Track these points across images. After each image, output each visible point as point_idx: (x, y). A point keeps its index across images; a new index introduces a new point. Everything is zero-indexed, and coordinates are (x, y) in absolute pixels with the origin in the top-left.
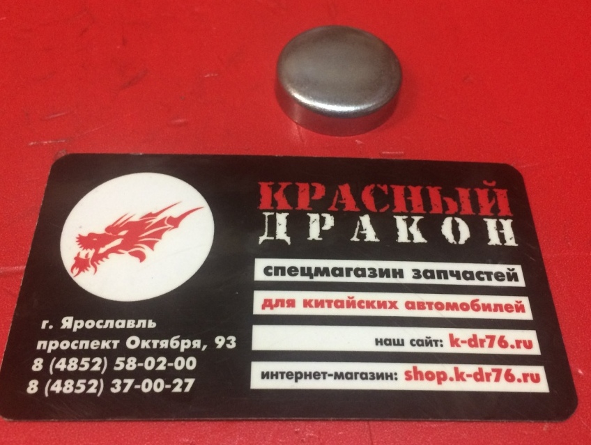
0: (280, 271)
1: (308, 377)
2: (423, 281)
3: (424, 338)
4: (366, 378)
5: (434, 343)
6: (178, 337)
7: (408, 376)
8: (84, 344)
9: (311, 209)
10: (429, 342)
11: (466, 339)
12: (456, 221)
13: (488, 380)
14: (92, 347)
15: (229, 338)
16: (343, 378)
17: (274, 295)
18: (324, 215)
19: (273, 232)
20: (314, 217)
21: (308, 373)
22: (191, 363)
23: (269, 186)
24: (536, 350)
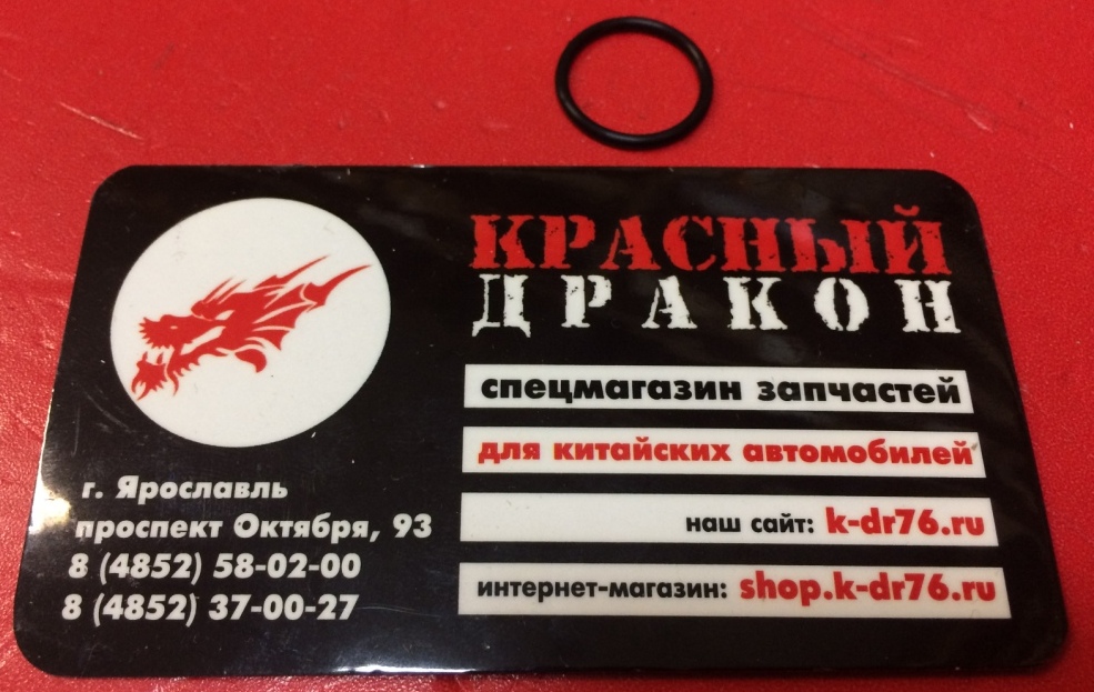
0: (511, 388)
1: (562, 593)
2: (778, 405)
3: (778, 517)
4: (669, 594)
5: (796, 526)
6: (327, 515)
7: (747, 590)
8: (160, 528)
9: (568, 266)
10: (787, 524)
11: (858, 517)
12: (842, 286)
13: (898, 596)
14: (175, 535)
15: (419, 518)
16: (626, 595)
17: (501, 435)
18: (592, 278)
19: (497, 312)
20: (574, 283)
21: (562, 585)
22: (351, 566)
23: (490, 223)
24: (989, 538)
